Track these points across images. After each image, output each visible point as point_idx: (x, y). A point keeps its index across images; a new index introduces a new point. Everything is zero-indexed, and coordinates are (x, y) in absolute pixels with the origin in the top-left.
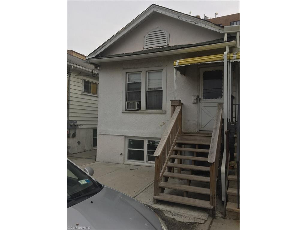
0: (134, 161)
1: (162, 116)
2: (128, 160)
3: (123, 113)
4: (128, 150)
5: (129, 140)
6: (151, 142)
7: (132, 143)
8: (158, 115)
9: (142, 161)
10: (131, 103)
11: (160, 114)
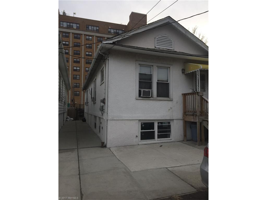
0: (146, 140)
1: (170, 103)
2: (141, 141)
3: (136, 99)
4: (141, 132)
5: (141, 123)
6: (160, 123)
7: (143, 126)
8: (167, 102)
9: (154, 140)
10: (146, 91)
11: (168, 101)
